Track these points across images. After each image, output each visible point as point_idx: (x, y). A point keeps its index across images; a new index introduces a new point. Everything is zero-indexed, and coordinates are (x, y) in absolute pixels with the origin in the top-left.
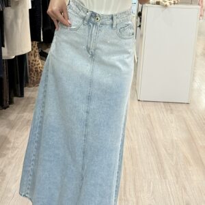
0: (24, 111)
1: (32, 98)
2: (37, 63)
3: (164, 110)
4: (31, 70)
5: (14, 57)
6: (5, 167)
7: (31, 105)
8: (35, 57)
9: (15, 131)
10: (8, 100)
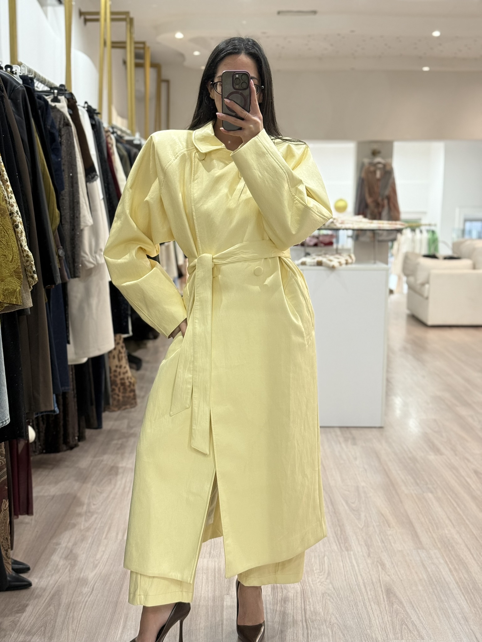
0: (104, 452)
1: (116, 431)
2: (123, 370)
3: (341, 439)
4: (114, 383)
5: (84, 360)
6: (75, 544)
7: (115, 442)
8: (119, 360)
9: (89, 485)
10: (77, 434)
